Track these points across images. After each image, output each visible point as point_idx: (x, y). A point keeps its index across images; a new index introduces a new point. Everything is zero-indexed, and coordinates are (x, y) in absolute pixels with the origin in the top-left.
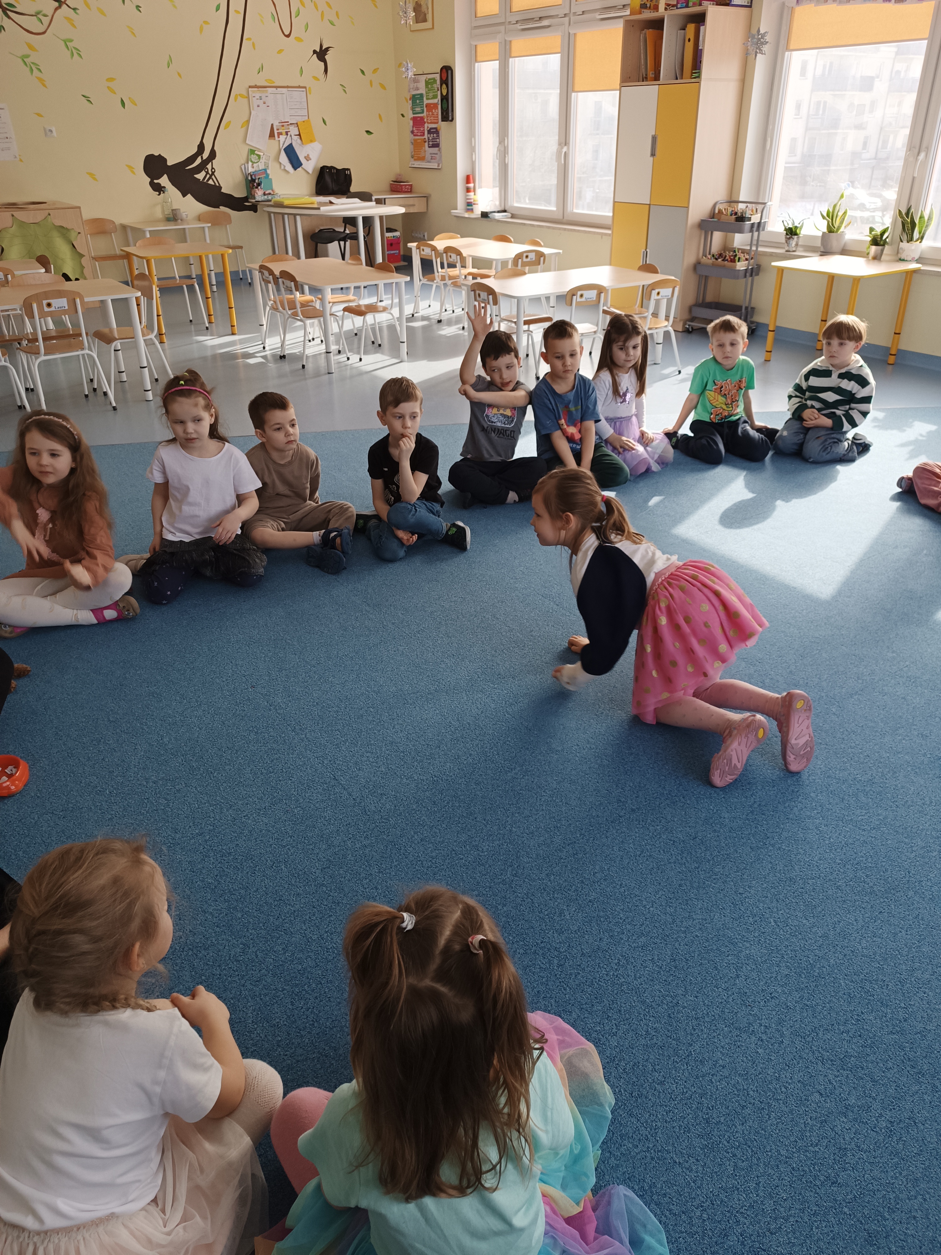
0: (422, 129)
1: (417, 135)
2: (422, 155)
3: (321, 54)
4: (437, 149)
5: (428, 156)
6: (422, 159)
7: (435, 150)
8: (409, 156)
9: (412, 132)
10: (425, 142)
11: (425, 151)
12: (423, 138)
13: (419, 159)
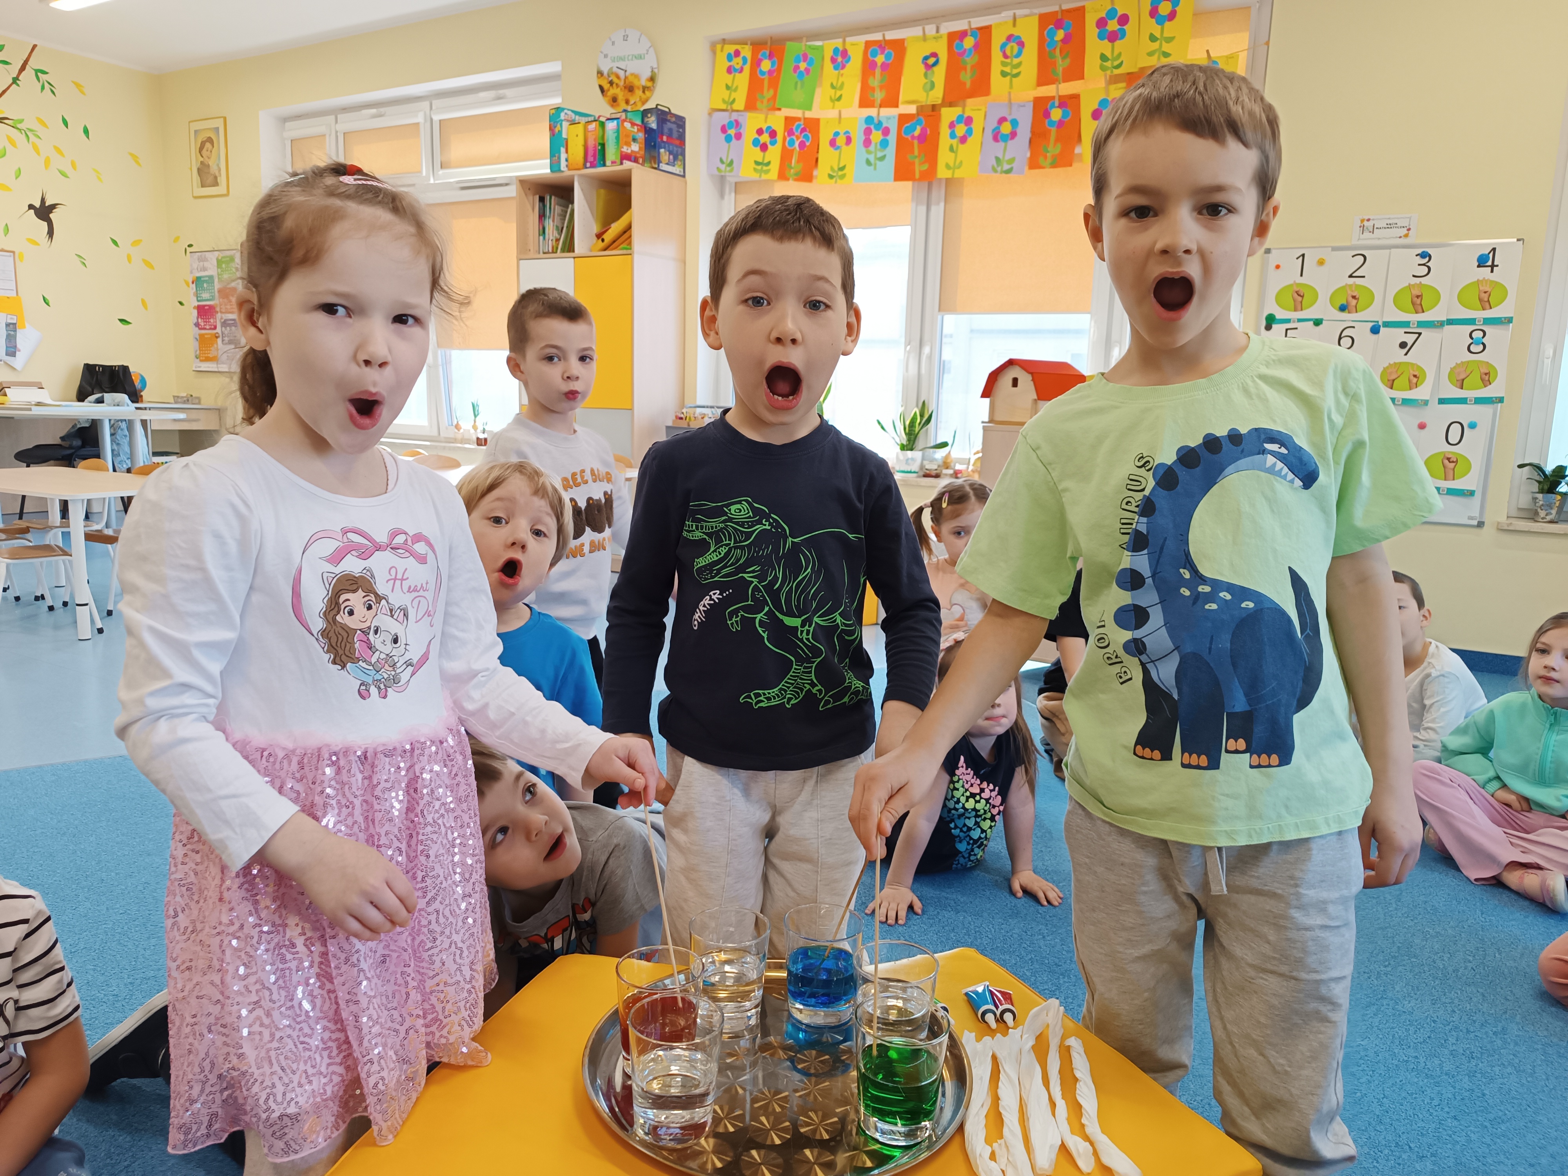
0: (212, 320)
1: (205, 329)
2: (214, 354)
3: (44, 212)
4: (236, 346)
5: (222, 355)
6: (214, 360)
7: (233, 347)
8: (192, 355)
9: (197, 325)
10: (217, 337)
11: (217, 350)
12: (215, 331)
13: (208, 359)
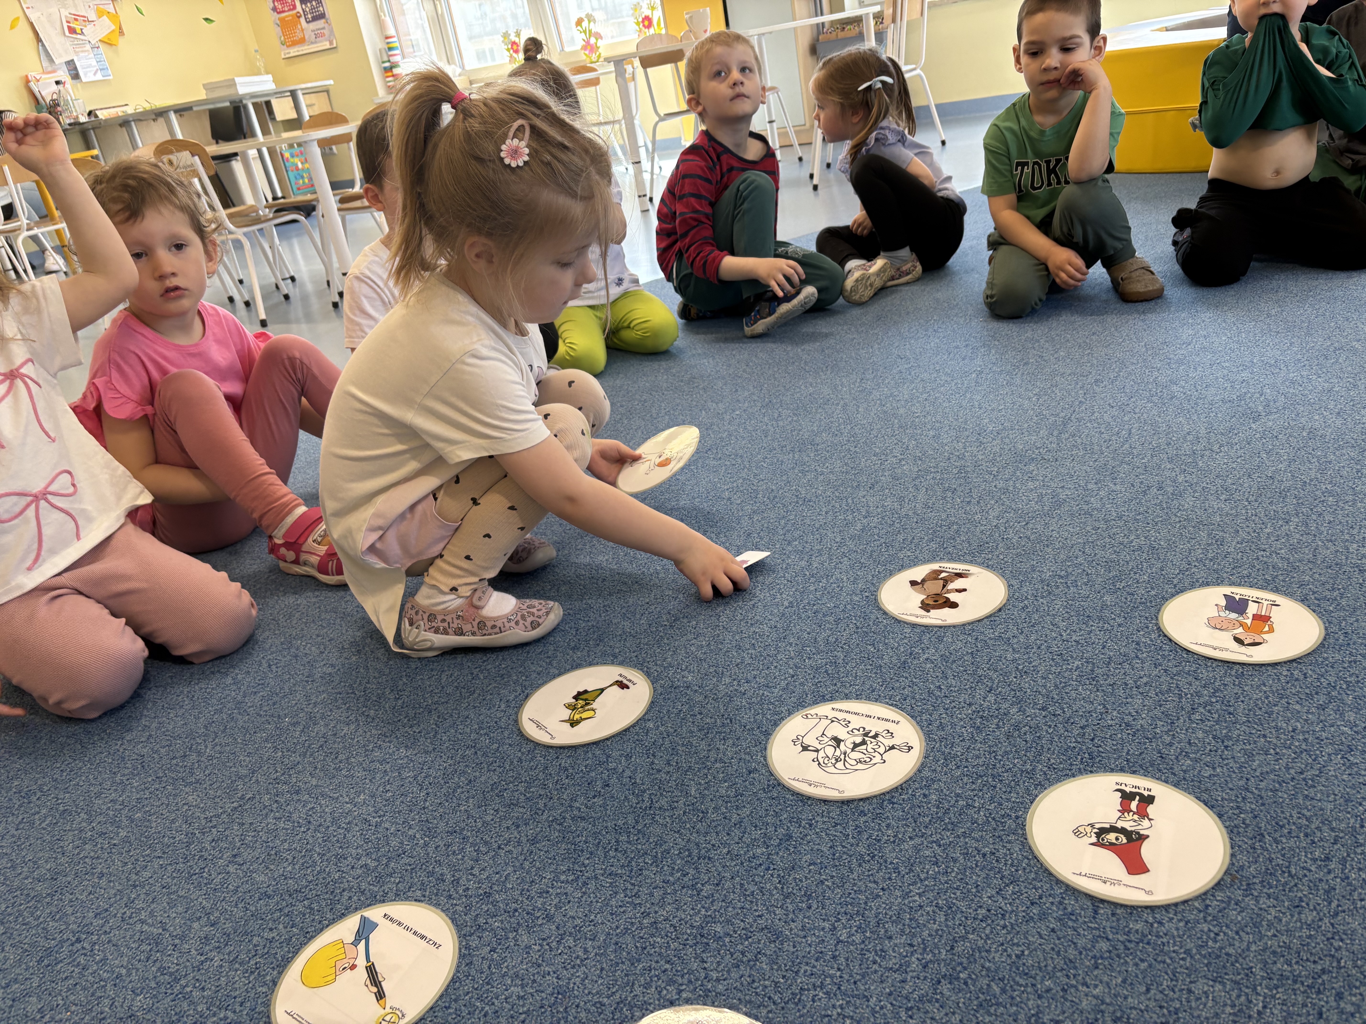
1: (283, 12)
2: (300, 35)
4: (323, 21)
5: (309, 35)
6: (302, 41)
7: (320, 23)
8: (277, 43)
9: (274, 9)
10: (299, 17)
11: (303, 30)
12: (295, 12)
13: (294, 43)
